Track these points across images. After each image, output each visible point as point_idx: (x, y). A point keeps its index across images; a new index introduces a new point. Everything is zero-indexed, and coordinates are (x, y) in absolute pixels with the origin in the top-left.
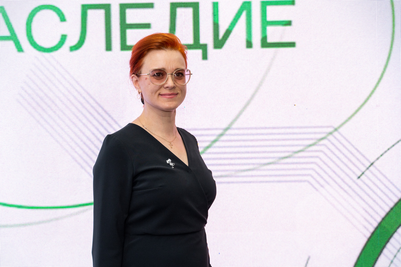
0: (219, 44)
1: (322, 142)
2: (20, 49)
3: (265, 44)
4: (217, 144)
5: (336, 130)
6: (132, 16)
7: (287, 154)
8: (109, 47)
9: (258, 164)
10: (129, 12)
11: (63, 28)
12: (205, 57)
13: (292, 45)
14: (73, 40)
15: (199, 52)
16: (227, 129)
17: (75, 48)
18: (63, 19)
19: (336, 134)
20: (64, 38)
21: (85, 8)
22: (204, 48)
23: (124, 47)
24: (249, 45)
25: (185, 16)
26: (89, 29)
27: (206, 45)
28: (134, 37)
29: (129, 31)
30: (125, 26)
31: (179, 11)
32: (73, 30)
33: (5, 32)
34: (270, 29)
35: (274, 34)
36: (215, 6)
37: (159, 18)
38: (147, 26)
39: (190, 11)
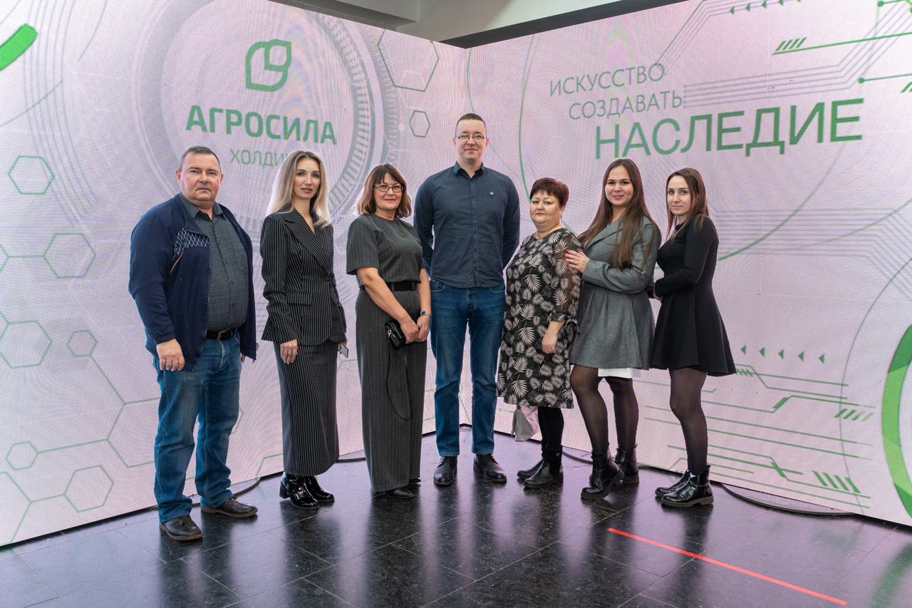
0: (794, 140)
1: (881, 223)
2: (648, 153)
3: (834, 138)
4: (789, 223)
5: (896, 211)
6: (727, 123)
7: (847, 232)
8: (708, 148)
9: (821, 240)
10: (725, 119)
11: (677, 136)
12: (782, 152)
13: (859, 137)
14: (684, 144)
15: (778, 148)
16: (797, 211)
17: (684, 150)
18: (677, 128)
19: (896, 216)
20: (677, 142)
21: (694, 119)
22: (782, 144)
23: (720, 147)
24: (820, 139)
25: (768, 119)
26: (695, 135)
27: (783, 142)
28: (728, 139)
29: (724, 135)
30: (721, 131)
31: (764, 116)
32: (684, 136)
33: (640, 142)
34: (839, 125)
35: (843, 130)
36: (793, 109)
37: (747, 123)
38: (738, 129)
39: (772, 115)
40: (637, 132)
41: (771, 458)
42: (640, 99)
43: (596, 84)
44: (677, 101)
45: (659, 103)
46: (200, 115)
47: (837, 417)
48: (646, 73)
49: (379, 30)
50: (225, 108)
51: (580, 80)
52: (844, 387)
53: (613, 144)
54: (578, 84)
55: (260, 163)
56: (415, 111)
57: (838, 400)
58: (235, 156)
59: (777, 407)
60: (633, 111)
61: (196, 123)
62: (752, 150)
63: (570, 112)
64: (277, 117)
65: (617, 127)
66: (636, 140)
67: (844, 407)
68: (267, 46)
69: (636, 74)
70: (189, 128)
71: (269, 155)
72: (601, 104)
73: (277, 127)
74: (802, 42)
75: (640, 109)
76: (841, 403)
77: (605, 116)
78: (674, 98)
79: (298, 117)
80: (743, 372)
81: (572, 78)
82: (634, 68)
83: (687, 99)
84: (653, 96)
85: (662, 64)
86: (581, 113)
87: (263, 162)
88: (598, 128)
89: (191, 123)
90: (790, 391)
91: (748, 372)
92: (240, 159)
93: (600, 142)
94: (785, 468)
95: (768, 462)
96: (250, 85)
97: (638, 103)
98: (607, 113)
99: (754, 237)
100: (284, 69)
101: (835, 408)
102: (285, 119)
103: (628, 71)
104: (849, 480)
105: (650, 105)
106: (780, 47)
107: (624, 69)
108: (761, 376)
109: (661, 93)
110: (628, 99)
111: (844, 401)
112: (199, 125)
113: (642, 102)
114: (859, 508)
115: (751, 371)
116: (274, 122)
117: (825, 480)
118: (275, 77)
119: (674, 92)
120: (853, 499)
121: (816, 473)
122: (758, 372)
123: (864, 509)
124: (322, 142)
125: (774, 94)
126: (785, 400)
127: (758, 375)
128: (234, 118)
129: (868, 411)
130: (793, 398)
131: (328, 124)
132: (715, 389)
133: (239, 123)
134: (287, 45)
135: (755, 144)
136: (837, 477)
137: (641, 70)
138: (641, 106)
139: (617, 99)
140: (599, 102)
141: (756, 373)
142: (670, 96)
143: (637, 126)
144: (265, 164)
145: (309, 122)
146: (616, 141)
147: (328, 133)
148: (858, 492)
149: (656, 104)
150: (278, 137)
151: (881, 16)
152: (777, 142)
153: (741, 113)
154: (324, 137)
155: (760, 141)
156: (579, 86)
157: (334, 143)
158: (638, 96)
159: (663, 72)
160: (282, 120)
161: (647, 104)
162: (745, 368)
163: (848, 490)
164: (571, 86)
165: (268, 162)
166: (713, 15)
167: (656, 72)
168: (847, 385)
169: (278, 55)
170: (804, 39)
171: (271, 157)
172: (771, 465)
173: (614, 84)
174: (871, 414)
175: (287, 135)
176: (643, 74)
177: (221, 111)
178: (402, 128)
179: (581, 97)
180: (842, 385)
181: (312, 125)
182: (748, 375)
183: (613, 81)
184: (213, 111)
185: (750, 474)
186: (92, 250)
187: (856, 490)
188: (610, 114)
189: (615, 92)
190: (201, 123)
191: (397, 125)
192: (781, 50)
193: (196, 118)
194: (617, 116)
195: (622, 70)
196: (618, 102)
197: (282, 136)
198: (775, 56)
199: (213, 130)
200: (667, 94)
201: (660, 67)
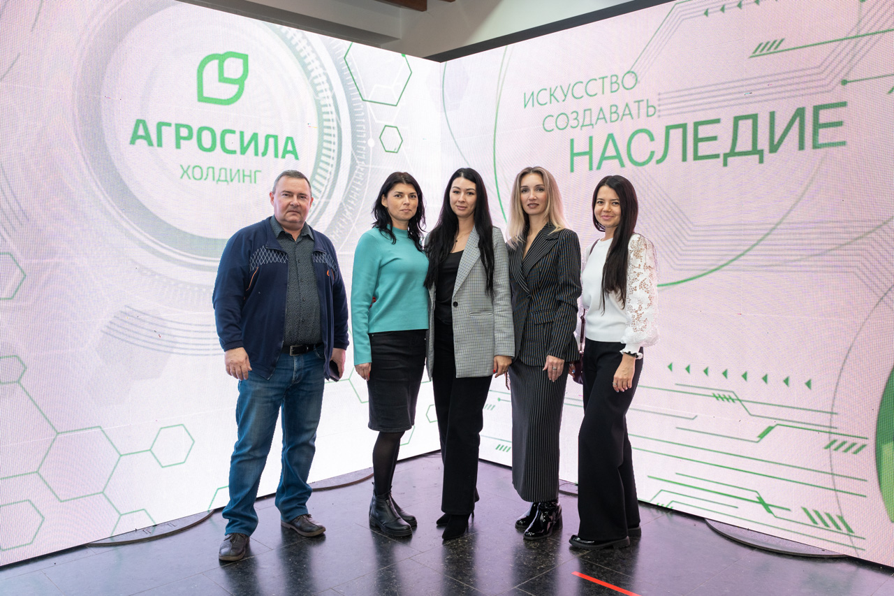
0: (774, 148)
1: (870, 235)
2: (622, 165)
3: (816, 145)
4: (769, 237)
5: (885, 223)
6: (704, 131)
7: (833, 247)
8: (684, 159)
9: (806, 255)
10: (700, 128)
11: (652, 146)
12: (761, 161)
13: (843, 143)
14: (658, 156)
15: (757, 157)
16: (778, 224)
17: (659, 162)
18: (652, 139)
20: (652, 153)
21: (668, 128)
22: (761, 153)
23: (696, 157)
24: (801, 147)
25: (745, 127)
26: (670, 145)
27: (762, 150)
28: (704, 148)
29: (700, 144)
30: (697, 140)
31: (741, 123)
32: (658, 146)
33: (613, 153)
34: (821, 131)
35: (825, 135)
36: (772, 115)
37: (724, 131)
38: (714, 138)
39: (750, 122)
40: (611, 144)
41: (756, 492)
42: (614, 109)
43: (570, 95)
44: (651, 110)
45: (633, 112)
46: (146, 129)
47: (826, 448)
48: (619, 81)
49: (346, 43)
50: (173, 122)
51: (552, 91)
52: (834, 416)
53: (587, 157)
54: (551, 95)
55: (214, 180)
56: (386, 126)
57: (828, 430)
58: (185, 172)
59: (762, 436)
60: (606, 122)
61: (141, 137)
62: (730, 159)
63: (543, 125)
64: (233, 132)
65: (591, 138)
66: (611, 151)
67: (834, 437)
68: (222, 58)
69: (609, 84)
70: (132, 142)
71: (223, 171)
72: (575, 114)
73: (232, 142)
74: (780, 43)
75: (613, 119)
76: (830, 433)
77: (579, 127)
78: (648, 107)
79: (256, 132)
80: (725, 397)
81: (546, 89)
82: (606, 77)
83: (661, 108)
84: (627, 105)
85: (635, 72)
86: (554, 124)
87: (217, 178)
88: (572, 141)
89: (135, 138)
90: (776, 419)
91: (730, 398)
92: (191, 176)
93: (573, 155)
94: (772, 504)
95: (753, 496)
96: (202, 98)
97: (611, 113)
98: (581, 124)
99: (734, 253)
100: (240, 82)
101: (824, 439)
102: (242, 134)
103: (601, 80)
104: (841, 518)
105: (624, 115)
106: (757, 50)
107: (597, 78)
108: (743, 403)
109: (635, 102)
110: (601, 109)
111: (833, 430)
112: (145, 139)
113: (615, 112)
114: (853, 550)
115: (733, 397)
116: (228, 137)
117: (815, 518)
118: (230, 91)
119: (647, 101)
120: (846, 540)
121: (805, 510)
122: (740, 398)
123: (859, 551)
124: (283, 157)
125: (751, 100)
126: (770, 429)
127: (740, 401)
128: (184, 132)
129: (860, 442)
130: (778, 427)
131: (289, 139)
132: (696, 416)
133: (189, 137)
134: (245, 58)
135: (733, 153)
136: (828, 515)
137: (614, 79)
138: (614, 116)
139: (590, 110)
140: (572, 113)
141: (738, 399)
142: (643, 105)
143: (611, 137)
144: (219, 180)
145: (268, 137)
146: (589, 153)
147: (290, 148)
148: (852, 532)
149: (630, 114)
150: (234, 152)
151: (864, 12)
152: (755, 151)
153: (717, 121)
154: (286, 152)
155: (737, 150)
156: (552, 97)
157: (297, 158)
158: (611, 106)
159: (637, 80)
160: (238, 134)
161: (621, 114)
162: (727, 394)
163: (840, 529)
164: (544, 97)
165: (223, 178)
166: (686, 19)
167: (629, 81)
168: (836, 414)
169: (233, 68)
170: (782, 40)
171: (226, 173)
172: (757, 500)
173: (587, 94)
174: (864, 446)
175: (244, 150)
176: (616, 83)
177: (169, 125)
178: (371, 143)
179: (554, 109)
180: (832, 413)
181: (271, 141)
182: (730, 400)
183: (586, 92)
184: (160, 125)
185: (734, 509)
186: (22, 271)
187: (849, 530)
188: (582, 126)
189: (587, 102)
190: (147, 137)
191: (367, 141)
192: (758, 53)
193: (141, 132)
194: (591, 127)
195: (596, 80)
196: (591, 113)
197: (238, 151)
198: (752, 59)
199: (160, 145)
200: (641, 103)
201: (633, 75)
